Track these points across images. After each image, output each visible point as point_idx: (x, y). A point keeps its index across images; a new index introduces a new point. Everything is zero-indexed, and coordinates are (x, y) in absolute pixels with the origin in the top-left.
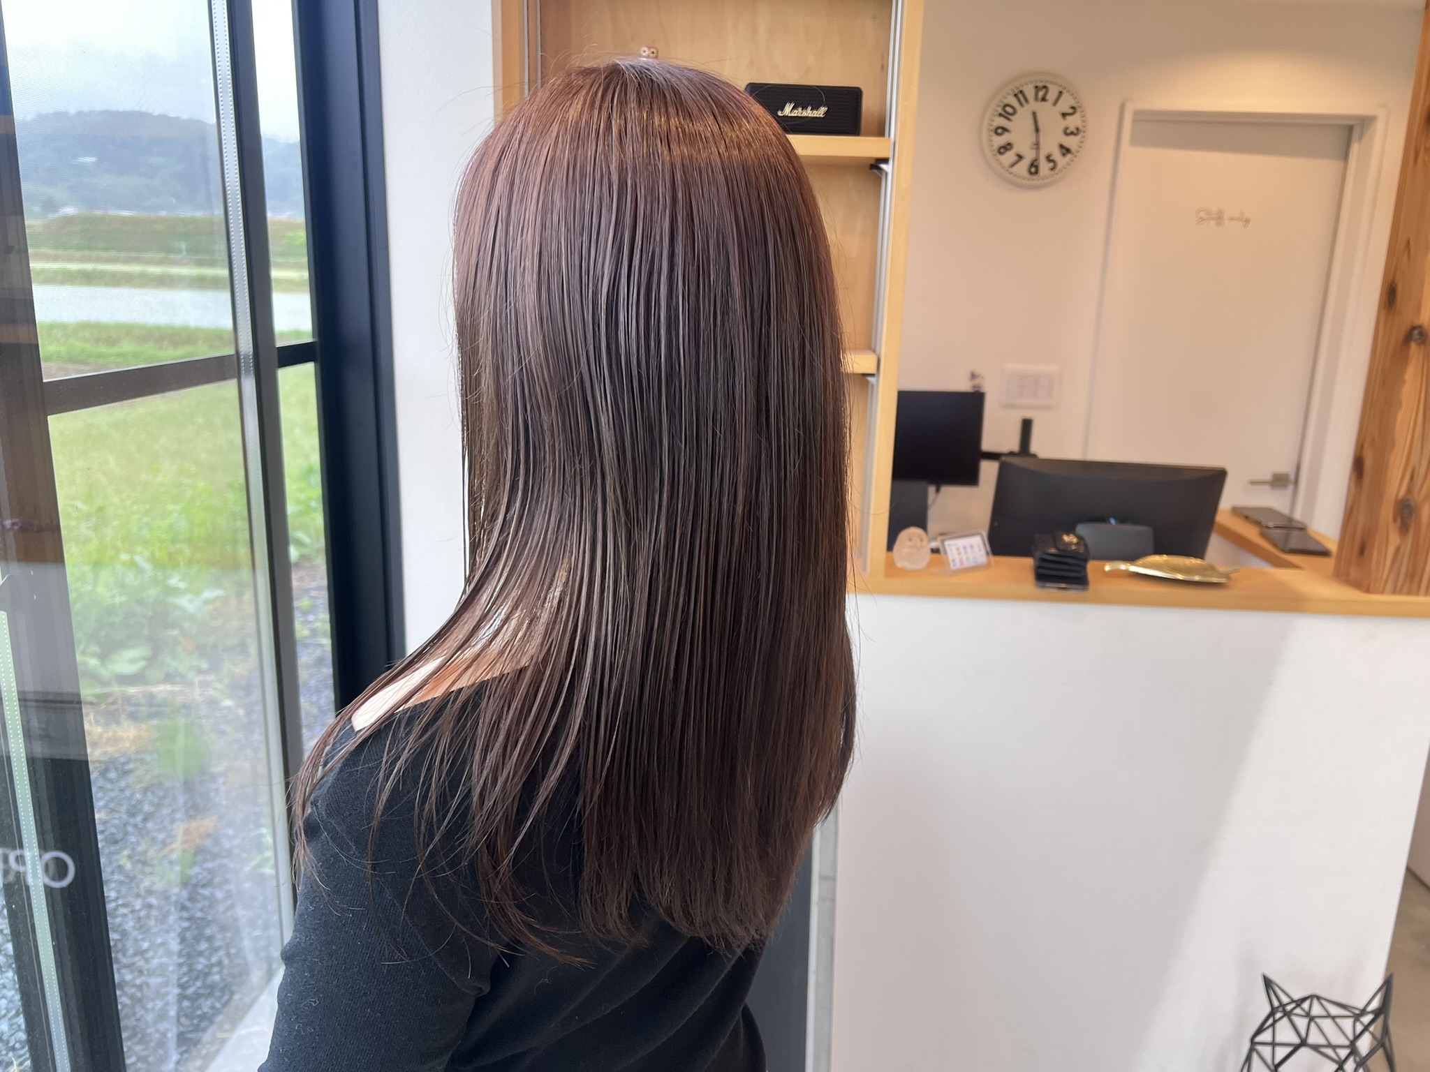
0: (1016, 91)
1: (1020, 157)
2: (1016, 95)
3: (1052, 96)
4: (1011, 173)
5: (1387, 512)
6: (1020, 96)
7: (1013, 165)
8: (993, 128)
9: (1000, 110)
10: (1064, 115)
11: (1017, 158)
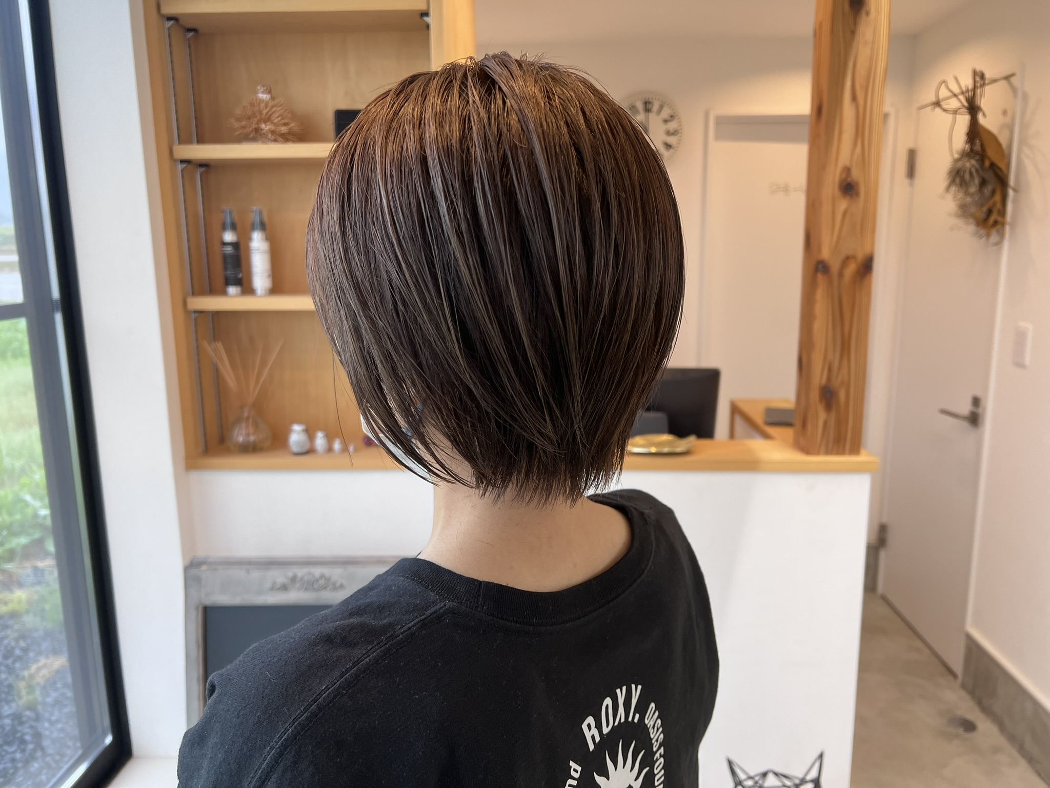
3: (655, 107)
5: (815, 395)
10: (666, 121)
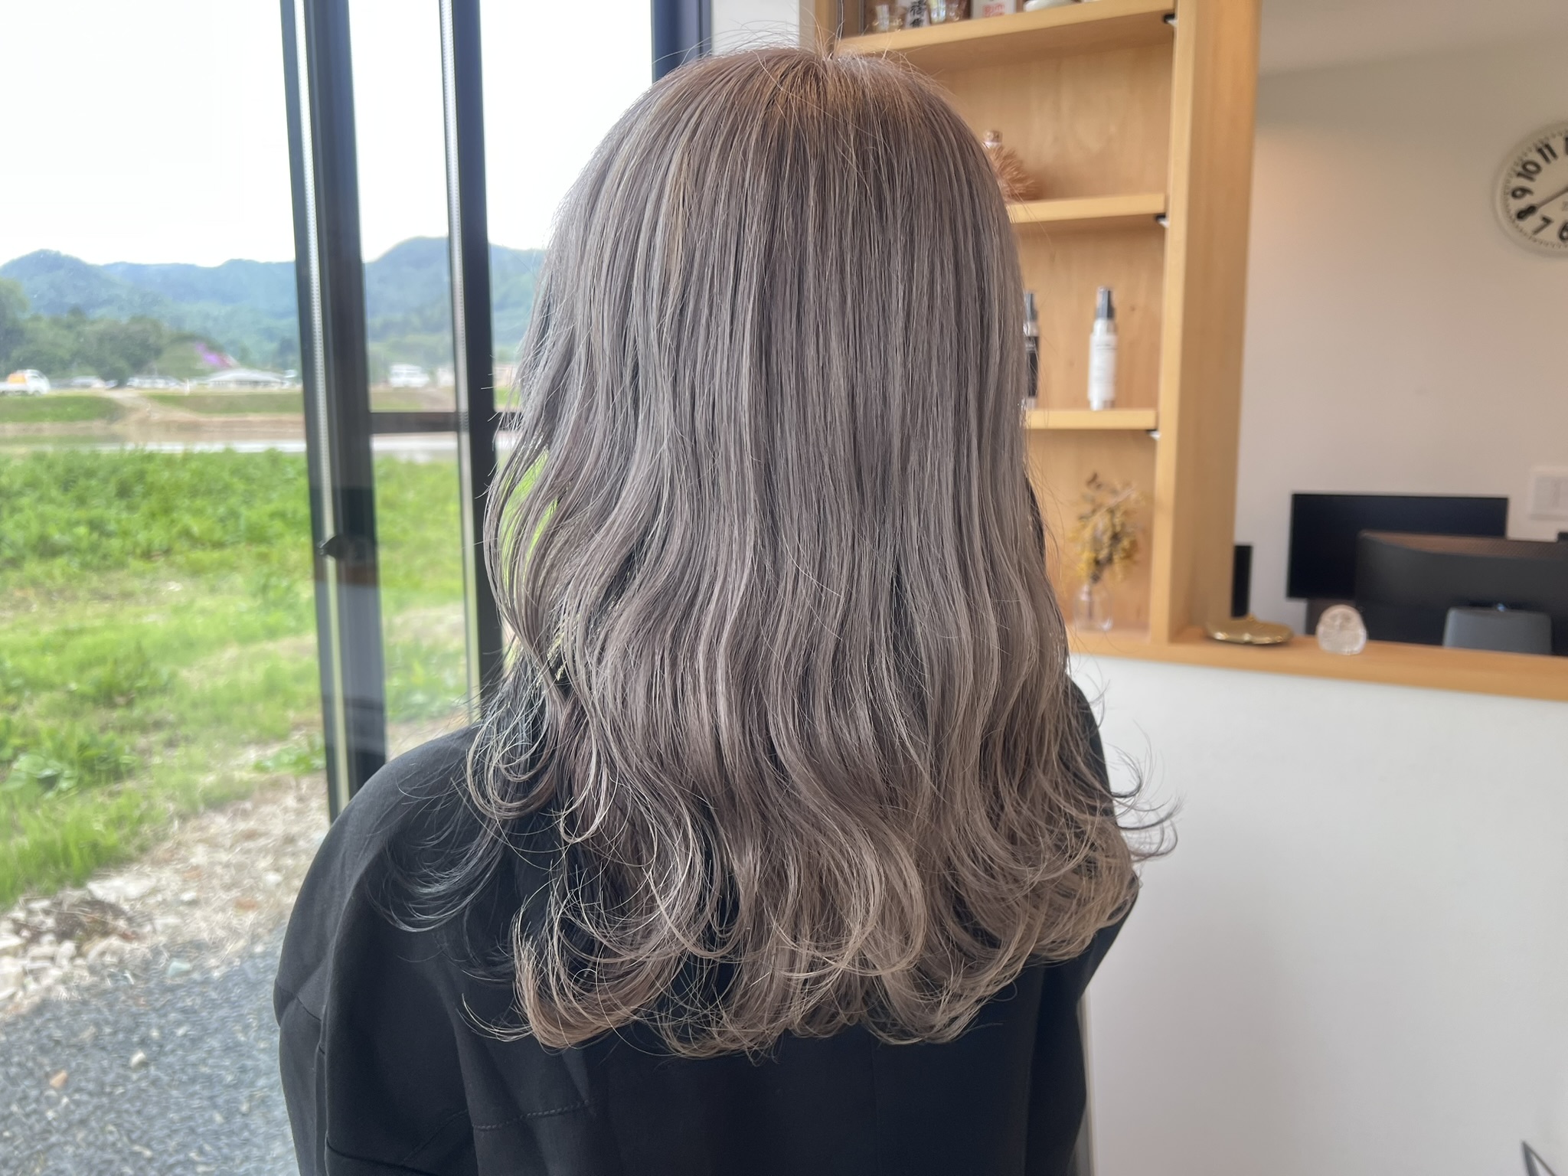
0: (1540, 146)
1: (1547, 221)
2: (1540, 151)
4: (1535, 241)
6: (1546, 151)
7: (1538, 231)
8: (1510, 191)
9: (1520, 169)
11: (1540, 223)
